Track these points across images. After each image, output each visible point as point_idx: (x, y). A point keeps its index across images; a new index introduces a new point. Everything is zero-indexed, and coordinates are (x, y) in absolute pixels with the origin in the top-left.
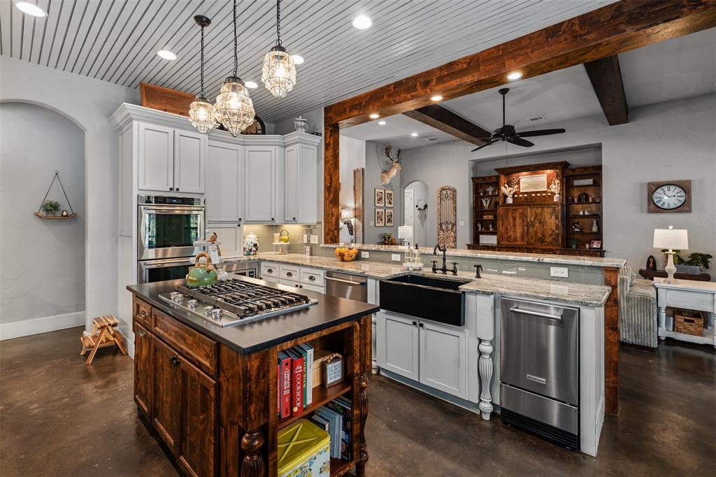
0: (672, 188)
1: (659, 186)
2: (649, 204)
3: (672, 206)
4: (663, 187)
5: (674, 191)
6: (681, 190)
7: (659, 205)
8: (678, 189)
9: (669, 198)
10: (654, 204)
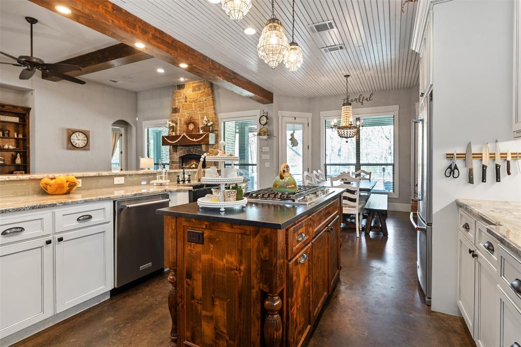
0: (81, 134)
1: (74, 132)
2: (68, 143)
3: (81, 146)
4: (76, 133)
5: (82, 136)
6: (85, 136)
7: (74, 144)
8: (84, 136)
9: (78, 140)
10: (71, 143)
